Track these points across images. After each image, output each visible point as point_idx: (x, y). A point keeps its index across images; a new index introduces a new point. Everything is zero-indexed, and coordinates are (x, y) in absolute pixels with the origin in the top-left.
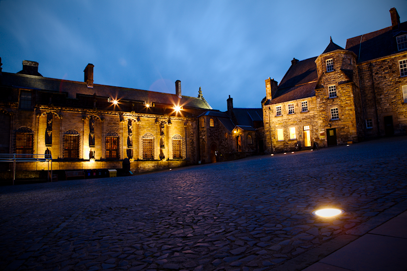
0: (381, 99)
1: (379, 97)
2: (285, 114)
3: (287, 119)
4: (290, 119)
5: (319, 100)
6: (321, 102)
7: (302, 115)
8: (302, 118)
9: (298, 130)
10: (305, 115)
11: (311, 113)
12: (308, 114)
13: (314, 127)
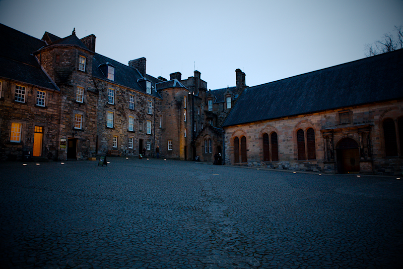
2: (8, 97)
3: (11, 107)
4: (16, 109)
5: (65, 98)
6: (67, 102)
7: (36, 109)
8: (35, 113)
9: (27, 130)
10: (40, 110)
11: (49, 111)
12: (45, 111)
13: (51, 131)
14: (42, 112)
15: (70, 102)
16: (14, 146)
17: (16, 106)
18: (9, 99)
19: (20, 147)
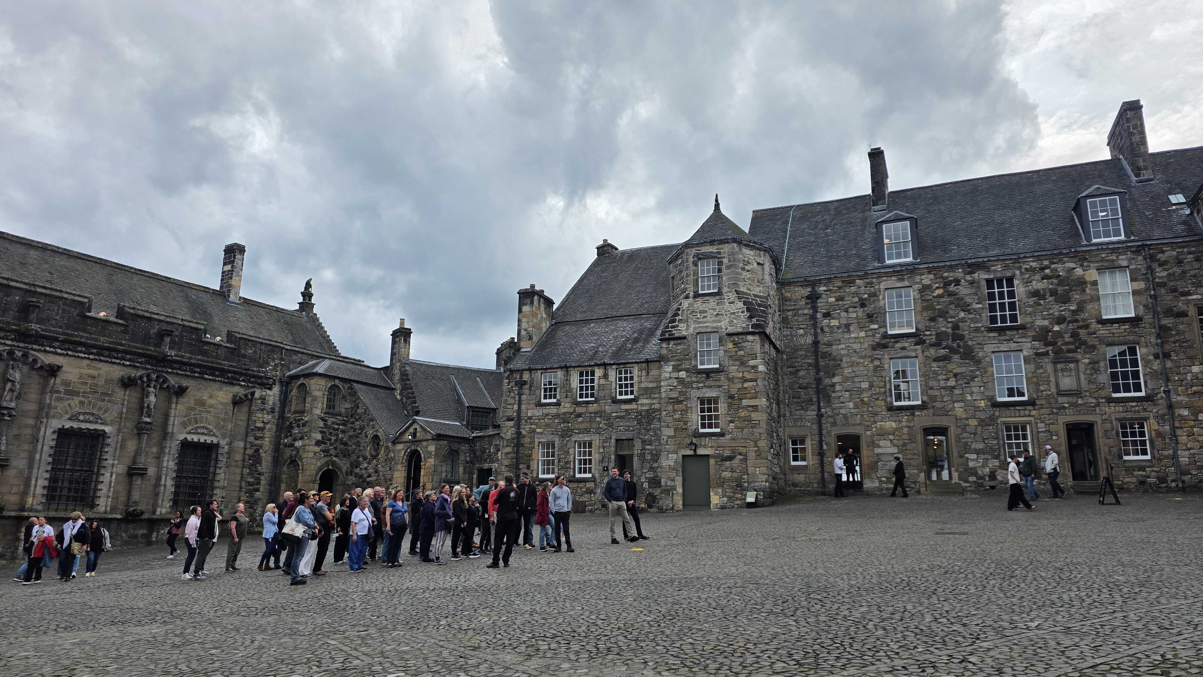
0: (833, 385)
1: (827, 381)
2: (566, 397)
3: (572, 413)
4: (579, 415)
5: (670, 369)
6: (675, 375)
7: (615, 407)
8: (614, 414)
9: (601, 450)
10: (624, 407)
11: (642, 405)
12: (633, 406)
13: (648, 447)
14: (626, 410)
15: (683, 374)
16: (581, 485)
17: (579, 410)
18: (568, 400)
19: (590, 485)
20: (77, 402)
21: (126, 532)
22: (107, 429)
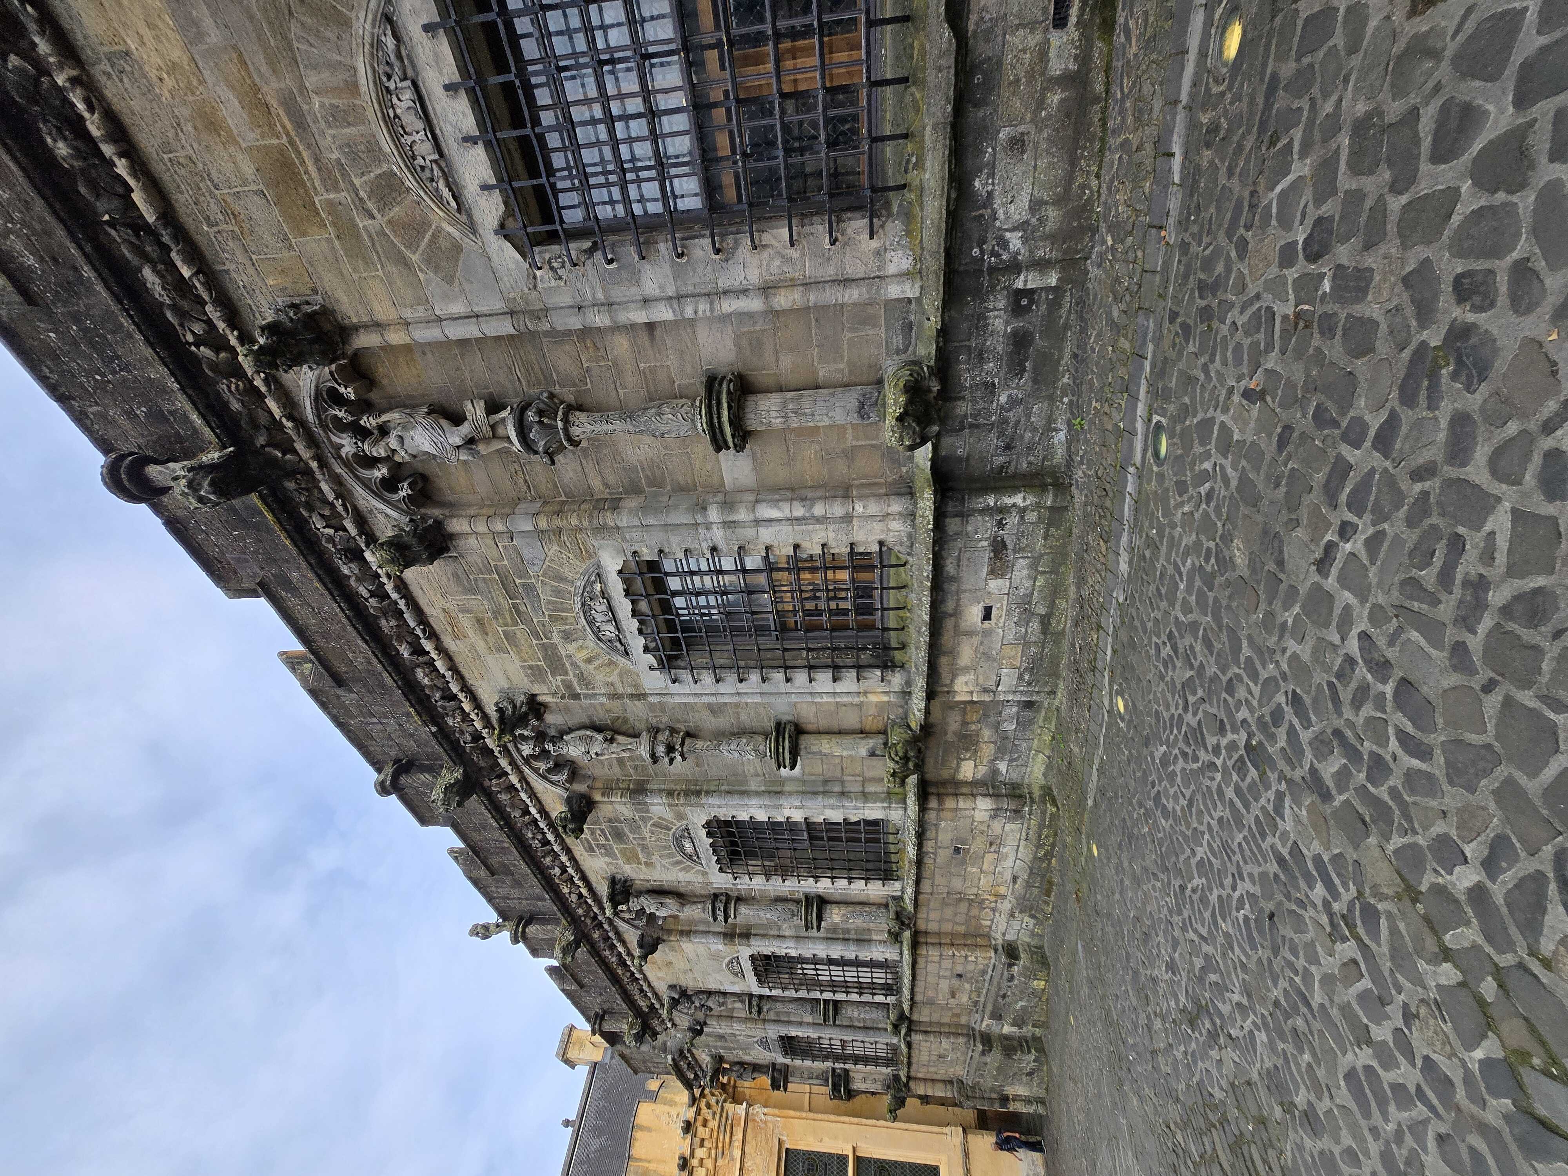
20: (571, 648)
21: (990, 388)
22: (612, 564)
